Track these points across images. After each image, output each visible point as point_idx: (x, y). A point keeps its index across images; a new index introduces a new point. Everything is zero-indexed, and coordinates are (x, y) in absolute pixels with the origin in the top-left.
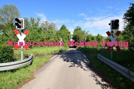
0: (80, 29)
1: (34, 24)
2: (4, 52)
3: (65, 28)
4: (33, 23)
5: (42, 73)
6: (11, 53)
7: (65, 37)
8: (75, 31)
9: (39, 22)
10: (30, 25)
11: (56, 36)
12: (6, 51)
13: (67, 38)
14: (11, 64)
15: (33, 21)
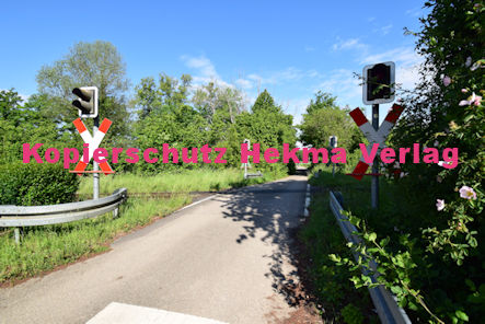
0: (330, 103)
1: (172, 95)
2: (48, 182)
3: (271, 102)
4: (168, 94)
5: (133, 241)
6: (69, 184)
7: (268, 136)
8: (309, 110)
9: (189, 89)
10: (160, 100)
11: (236, 134)
12: (54, 177)
13: (275, 140)
14: (52, 211)
15: (169, 86)
